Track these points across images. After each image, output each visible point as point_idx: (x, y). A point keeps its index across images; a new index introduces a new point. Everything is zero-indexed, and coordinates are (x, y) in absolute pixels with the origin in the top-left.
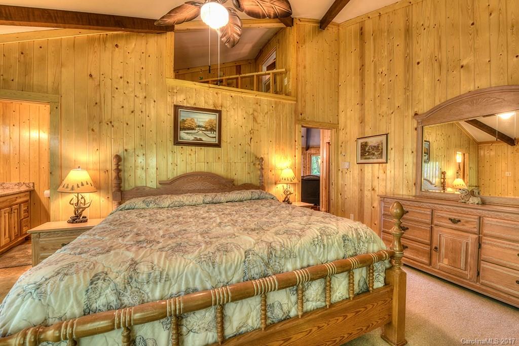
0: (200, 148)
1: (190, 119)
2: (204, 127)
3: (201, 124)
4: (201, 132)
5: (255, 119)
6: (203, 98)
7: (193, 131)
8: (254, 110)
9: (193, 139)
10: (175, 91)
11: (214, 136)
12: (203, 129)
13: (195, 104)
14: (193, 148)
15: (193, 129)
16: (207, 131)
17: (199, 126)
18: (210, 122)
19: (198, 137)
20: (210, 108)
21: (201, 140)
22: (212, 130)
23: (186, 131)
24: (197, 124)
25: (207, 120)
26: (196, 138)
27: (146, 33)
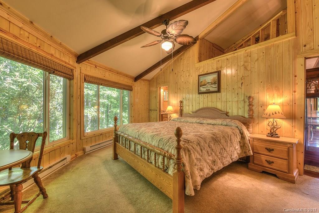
0: (209, 94)
1: (204, 80)
2: (210, 83)
3: (210, 81)
4: (209, 86)
5: (246, 68)
6: (211, 67)
7: (205, 86)
8: (245, 62)
9: (205, 90)
10: (199, 68)
11: (216, 86)
12: (210, 84)
13: (207, 72)
14: (206, 95)
15: (206, 85)
16: (212, 84)
17: (208, 83)
18: (214, 79)
19: (208, 89)
20: (215, 71)
21: (209, 90)
22: (215, 83)
23: (203, 87)
24: (207, 82)
25: (212, 79)
26: (207, 89)
27: (189, 48)
